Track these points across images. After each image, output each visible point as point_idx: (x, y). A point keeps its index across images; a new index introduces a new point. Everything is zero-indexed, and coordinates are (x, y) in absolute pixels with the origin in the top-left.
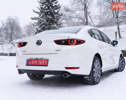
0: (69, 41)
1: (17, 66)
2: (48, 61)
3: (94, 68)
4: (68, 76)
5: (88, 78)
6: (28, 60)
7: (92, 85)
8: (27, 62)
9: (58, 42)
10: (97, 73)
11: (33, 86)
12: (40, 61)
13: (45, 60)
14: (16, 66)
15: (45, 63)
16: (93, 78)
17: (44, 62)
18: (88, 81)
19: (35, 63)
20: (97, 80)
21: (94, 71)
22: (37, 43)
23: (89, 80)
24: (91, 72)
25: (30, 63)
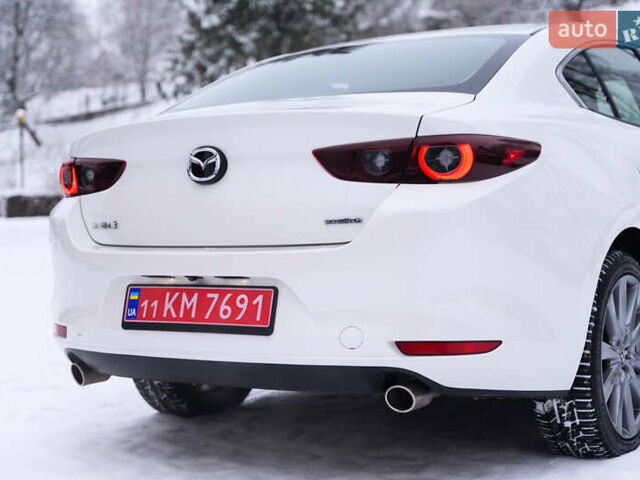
0: (425, 150)
1: (62, 331)
2: (272, 294)
3: (607, 339)
4: (418, 401)
5: (561, 411)
6: (133, 288)
7: (590, 456)
8: (131, 304)
9: (345, 162)
10: (625, 369)
11: (179, 468)
12: (216, 296)
13: (252, 291)
14: (52, 330)
15: (252, 309)
16: (602, 409)
17: (244, 306)
18: (564, 434)
19: (188, 312)
20: (625, 424)
21: (606, 363)
22: (195, 169)
23: (568, 424)
24: (581, 369)
25: (150, 309)
